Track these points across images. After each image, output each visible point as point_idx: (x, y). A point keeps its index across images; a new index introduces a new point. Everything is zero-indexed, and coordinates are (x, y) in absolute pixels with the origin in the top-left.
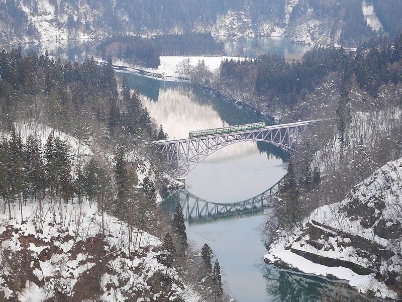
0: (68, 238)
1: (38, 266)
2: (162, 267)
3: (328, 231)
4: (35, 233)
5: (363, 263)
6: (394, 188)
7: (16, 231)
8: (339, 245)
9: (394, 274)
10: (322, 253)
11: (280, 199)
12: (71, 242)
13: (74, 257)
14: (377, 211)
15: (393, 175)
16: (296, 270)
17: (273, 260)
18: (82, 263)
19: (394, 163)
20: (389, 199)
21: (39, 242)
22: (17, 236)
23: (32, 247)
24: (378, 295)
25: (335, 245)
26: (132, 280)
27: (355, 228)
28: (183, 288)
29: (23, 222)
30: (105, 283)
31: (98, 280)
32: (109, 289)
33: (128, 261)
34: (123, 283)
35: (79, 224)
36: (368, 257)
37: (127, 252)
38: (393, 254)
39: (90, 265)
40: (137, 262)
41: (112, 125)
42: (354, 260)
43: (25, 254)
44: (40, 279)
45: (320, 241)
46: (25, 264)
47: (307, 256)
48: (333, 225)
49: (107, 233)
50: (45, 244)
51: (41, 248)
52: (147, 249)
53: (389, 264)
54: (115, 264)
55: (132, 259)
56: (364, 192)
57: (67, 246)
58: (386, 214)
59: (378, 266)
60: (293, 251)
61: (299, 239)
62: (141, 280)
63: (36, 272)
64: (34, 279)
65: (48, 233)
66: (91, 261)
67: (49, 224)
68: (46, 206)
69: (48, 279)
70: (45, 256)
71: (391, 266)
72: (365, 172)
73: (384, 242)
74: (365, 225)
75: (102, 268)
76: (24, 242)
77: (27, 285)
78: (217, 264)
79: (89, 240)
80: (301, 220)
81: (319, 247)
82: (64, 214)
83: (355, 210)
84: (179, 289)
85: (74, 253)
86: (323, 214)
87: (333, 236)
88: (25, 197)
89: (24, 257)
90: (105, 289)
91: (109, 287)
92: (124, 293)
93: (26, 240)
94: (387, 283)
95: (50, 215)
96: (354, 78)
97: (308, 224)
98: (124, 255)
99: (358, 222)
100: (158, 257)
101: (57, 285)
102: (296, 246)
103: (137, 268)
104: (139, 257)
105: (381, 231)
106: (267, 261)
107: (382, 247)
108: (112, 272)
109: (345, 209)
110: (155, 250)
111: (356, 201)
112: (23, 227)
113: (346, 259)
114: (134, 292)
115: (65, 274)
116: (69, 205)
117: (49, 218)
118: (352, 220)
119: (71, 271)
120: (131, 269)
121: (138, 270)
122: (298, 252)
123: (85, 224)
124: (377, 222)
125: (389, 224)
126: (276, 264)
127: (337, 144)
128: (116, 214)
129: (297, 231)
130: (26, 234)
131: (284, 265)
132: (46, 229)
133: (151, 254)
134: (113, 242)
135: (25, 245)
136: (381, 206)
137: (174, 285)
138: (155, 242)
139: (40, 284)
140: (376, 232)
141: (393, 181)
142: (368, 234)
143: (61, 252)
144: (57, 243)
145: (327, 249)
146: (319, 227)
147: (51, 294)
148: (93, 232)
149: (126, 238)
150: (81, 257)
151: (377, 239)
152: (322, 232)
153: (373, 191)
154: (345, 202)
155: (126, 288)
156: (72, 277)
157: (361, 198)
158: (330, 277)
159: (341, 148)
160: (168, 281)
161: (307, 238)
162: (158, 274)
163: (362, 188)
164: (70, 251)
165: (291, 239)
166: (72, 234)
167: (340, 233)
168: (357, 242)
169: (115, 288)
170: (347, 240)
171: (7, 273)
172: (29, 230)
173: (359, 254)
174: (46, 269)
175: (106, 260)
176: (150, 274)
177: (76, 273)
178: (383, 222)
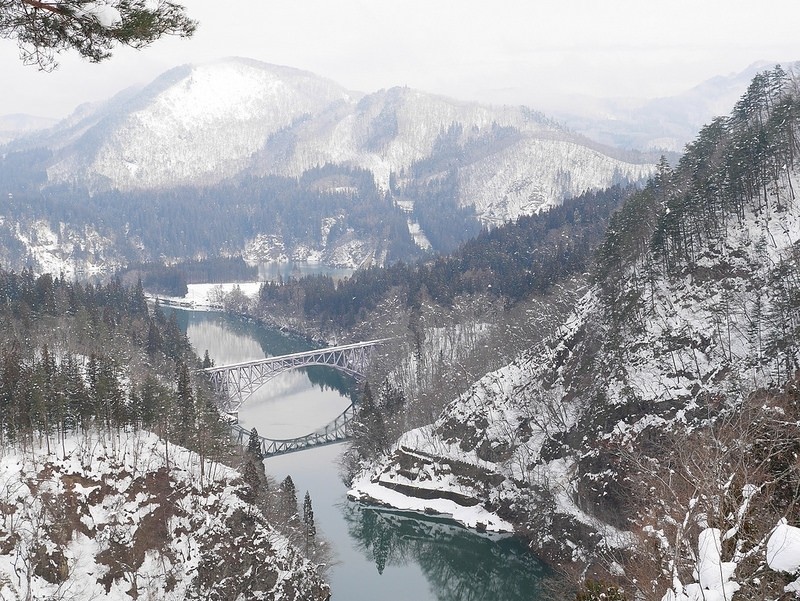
0: (123, 475)
1: (87, 512)
2: (244, 504)
3: (423, 457)
4: (81, 471)
5: (468, 492)
6: (497, 403)
7: (58, 469)
8: (436, 474)
9: (508, 502)
10: (416, 484)
11: (361, 425)
12: (128, 479)
13: (132, 498)
14: (479, 431)
15: (495, 388)
16: (388, 505)
17: (358, 496)
18: (143, 504)
19: (495, 373)
20: (493, 415)
21: (86, 482)
22: (60, 475)
23: (79, 488)
24: (489, 528)
25: (432, 474)
26: (208, 521)
27: (454, 452)
28: (268, 529)
29: (65, 458)
30: (174, 528)
31: (165, 524)
32: (178, 535)
33: (201, 498)
34: (195, 526)
35: (136, 456)
36: (472, 485)
37: (199, 488)
38: (504, 479)
39: (153, 507)
40: (212, 499)
41: (151, 351)
42: (456, 489)
43: (70, 498)
44: (90, 528)
45: (414, 470)
46: (71, 511)
47: (400, 488)
48: (428, 450)
49: (172, 466)
50: (94, 483)
51: (90, 489)
52: (223, 483)
53: (500, 491)
54: (186, 503)
55: (206, 495)
56: (462, 409)
57: (123, 485)
58: (491, 432)
59: (486, 494)
60: (382, 484)
61: (388, 470)
62: (218, 521)
63: (85, 519)
64: (83, 529)
65: (97, 470)
66: (154, 501)
67: (99, 459)
68: (95, 437)
69: (101, 527)
70: (96, 498)
71: (503, 493)
72: (460, 387)
73: (491, 466)
74: (465, 448)
75: (168, 509)
76: (69, 483)
77: (74, 535)
78: (307, 497)
79: (150, 475)
80: (388, 447)
81: (413, 477)
82: (117, 445)
83: (452, 431)
84: (264, 530)
85: (132, 493)
86: (414, 439)
87: (429, 463)
88: (65, 428)
89: (69, 501)
90: (174, 535)
91: (178, 532)
92: (199, 539)
93: (71, 479)
94: (499, 514)
95: (100, 446)
96: (424, 289)
97: (397, 452)
98: (195, 492)
99: (458, 445)
100: (237, 492)
101: (114, 534)
102: (385, 478)
103: (212, 506)
104: (215, 493)
105: (486, 453)
106: (352, 498)
107: (489, 471)
108: (182, 514)
109: (439, 431)
110: (233, 483)
111: (453, 421)
112: (66, 464)
113: (446, 489)
114: (211, 536)
115: (122, 519)
116: (123, 435)
117: (99, 451)
118: (449, 443)
119: (129, 515)
120: (205, 507)
121: (213, 509)
122: (388, 485)
123: (145, 455)
124: (479, 444)
125: (495, 444)
126: (362, 500)
127: (413, 364)
128: (181, 442)
129: (385, 460)
130: (70, 473)
131: (373, 501)
132: (95, 465)
133: (229, 489)
134: (181, 476)
135: (69, 487)
136: (484, 424)
137: (259, 526)
138: (233, 474)
139: (91, 534)
140: (479, 455)
141: (495, 394)
142: (471, 458)
143: (115, 492)
144: (110, 482)
145: (422, 479)
146: (410, 454)
147: (106, 546)
148: (155, 466)
149: (198, 469)
150: (141, 497)
151: (482, 463)
152: (415, 459)
153: (472, 408)
154: (439, 423)
155: (201, 532)
156: (131, 522)
157: (459, 417)
158: (429, 511)
159: (419, 367)
160: (250, 520)
161: (398, 467)
162: (239, 512)
163: (459, 406)
164: (127, 491)
165: (378, 470)
166: (128, 469)
167: (437, 459)
168: (458, 468)
169: (186, 533)
170: (446, 467)
171: (48, 523)
172: (74, 467)
173: (462, 482)
174: (97, 515)
175: (174, 498)
176: (229, 513)
177: (136, 518)
178: (488, 443)
